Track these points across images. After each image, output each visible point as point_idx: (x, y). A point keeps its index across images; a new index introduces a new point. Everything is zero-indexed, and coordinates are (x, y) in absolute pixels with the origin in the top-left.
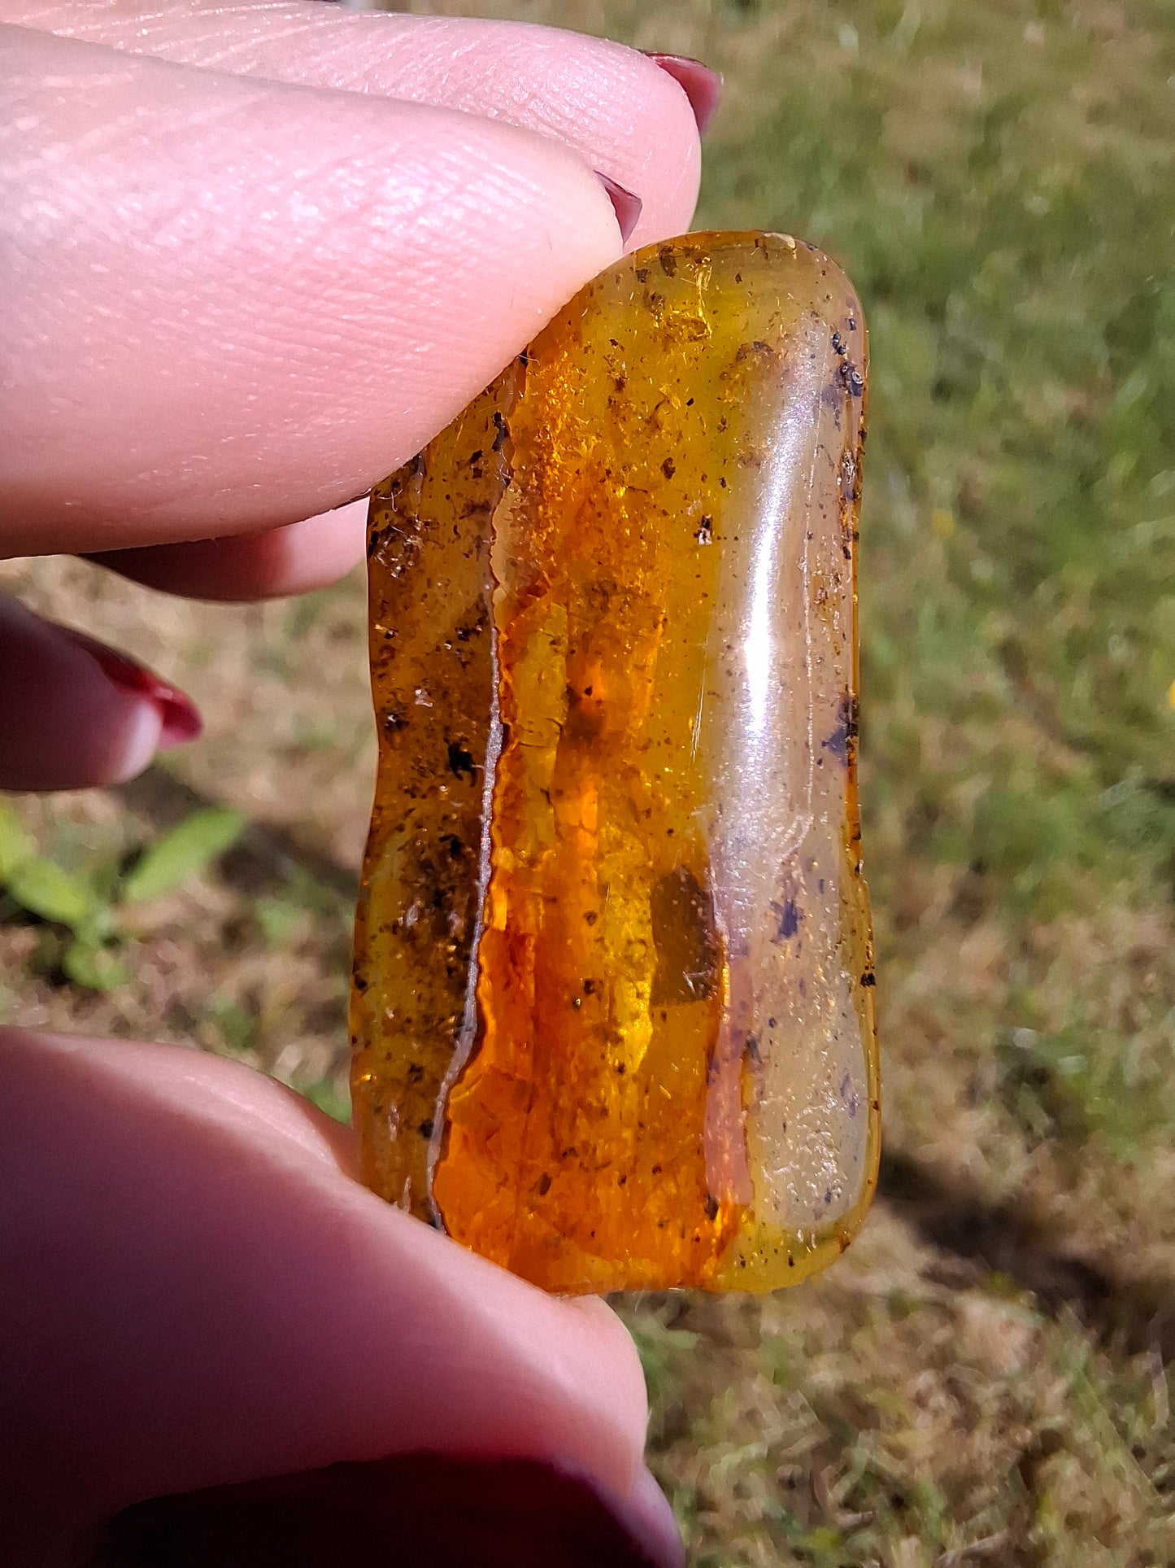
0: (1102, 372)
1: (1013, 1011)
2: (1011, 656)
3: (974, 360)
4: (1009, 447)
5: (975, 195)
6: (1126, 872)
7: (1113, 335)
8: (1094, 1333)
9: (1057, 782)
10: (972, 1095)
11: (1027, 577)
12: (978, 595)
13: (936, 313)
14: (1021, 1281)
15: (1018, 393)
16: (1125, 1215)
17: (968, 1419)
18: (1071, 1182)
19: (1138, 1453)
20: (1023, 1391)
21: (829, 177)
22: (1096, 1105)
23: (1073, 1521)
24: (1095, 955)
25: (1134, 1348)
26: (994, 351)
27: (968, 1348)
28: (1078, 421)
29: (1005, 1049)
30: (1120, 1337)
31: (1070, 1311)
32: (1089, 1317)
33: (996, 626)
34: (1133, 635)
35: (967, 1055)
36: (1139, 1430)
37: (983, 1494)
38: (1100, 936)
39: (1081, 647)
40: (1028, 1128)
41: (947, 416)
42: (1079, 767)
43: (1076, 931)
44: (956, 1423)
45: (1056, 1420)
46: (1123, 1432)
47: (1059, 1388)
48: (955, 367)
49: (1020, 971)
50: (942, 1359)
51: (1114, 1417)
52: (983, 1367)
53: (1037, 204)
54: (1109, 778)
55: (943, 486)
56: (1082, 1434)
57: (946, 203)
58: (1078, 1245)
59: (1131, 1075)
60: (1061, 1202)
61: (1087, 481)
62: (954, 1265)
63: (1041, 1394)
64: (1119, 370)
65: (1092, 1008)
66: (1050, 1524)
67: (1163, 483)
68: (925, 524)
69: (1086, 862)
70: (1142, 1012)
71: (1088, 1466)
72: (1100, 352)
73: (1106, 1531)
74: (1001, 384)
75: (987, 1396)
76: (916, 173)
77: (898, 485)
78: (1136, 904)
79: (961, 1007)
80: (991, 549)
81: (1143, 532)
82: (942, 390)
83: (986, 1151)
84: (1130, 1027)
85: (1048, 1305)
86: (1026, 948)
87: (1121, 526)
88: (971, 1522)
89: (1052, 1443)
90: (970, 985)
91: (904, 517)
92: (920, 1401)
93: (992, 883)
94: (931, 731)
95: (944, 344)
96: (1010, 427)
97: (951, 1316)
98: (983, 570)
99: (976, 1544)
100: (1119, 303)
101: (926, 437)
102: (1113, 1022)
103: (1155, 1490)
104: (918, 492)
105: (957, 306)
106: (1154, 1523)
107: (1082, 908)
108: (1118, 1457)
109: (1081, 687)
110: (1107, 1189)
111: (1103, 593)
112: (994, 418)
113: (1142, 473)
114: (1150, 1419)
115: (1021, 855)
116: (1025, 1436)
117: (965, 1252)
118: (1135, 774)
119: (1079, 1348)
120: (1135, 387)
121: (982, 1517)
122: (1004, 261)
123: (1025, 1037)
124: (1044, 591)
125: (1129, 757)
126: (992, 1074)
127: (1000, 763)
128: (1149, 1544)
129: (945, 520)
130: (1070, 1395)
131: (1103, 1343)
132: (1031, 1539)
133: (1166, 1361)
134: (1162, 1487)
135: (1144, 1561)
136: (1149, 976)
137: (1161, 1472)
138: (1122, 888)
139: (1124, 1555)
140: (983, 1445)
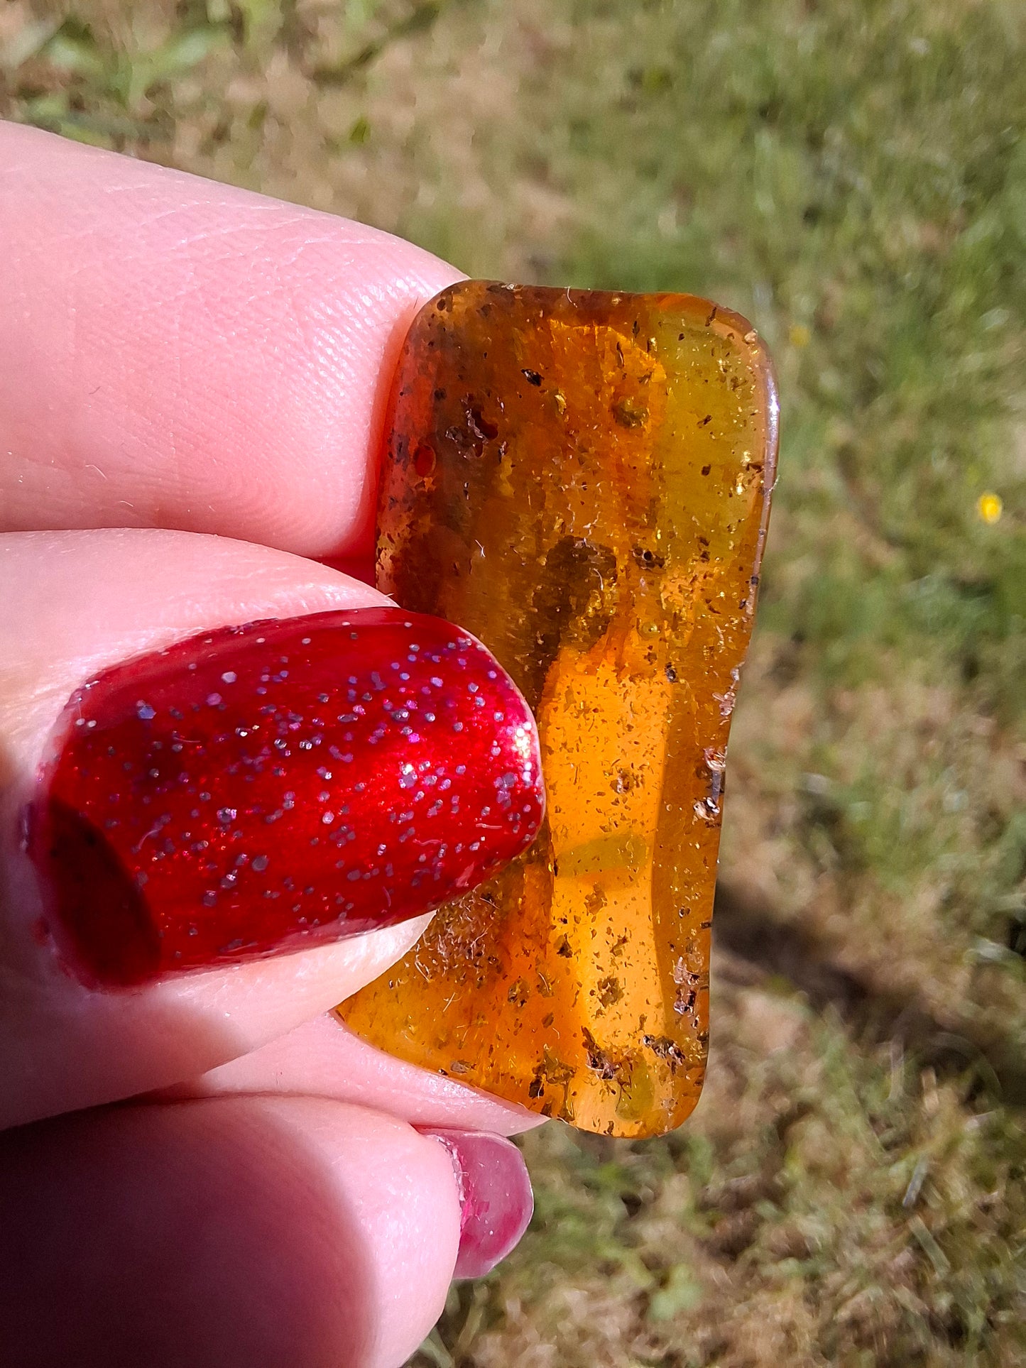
0: (956, 215)
1: (816, 761)
2: (847, 461)
3: (843, 189)
4: (867, 272)
5: (864, 33)
6: (922, 653)
7: (970, 179)
8: (850, 1027)
9: (872, 570)
10: (772, 829)
11: (869, 390)
12: (824, 403)
13: (815, 142)
14: (795, 982)
15: (880, 223)
16: (888, 936)
17: (739, 1088)
18: (847, 903)
19: (873, 1120)
20: (788, 1070)
22: (874, 844)
23: (814, 1169)
24: (888, 723)
25: (882, 1038)
26: (863, 183)
27: (745, 1034)
28: (929, 258)
29: (805, 795)
30: (871, 1031)
31: (834, 1010)
32: (847, 1016)
33: (838, 432)
34: (953, 452)
35: (770, 796)
36: (877, 1105)
37: (744, 1146)
38: (896, 707)
39: (907, 458)
40: (815, 859)
41: (815, 239)
42: (892, 560)
43: (874, 700)
44: (729, 1092)
45: (809, 1091)
46: (863, 1102)
47: (816, 1068)
48: (827, 193)
49: (825, 731)
50: (724, 1042)
51: (858, 1091)
52: (757, 1050)
53: (918, 46)
54: (917, 573)
55: (803, 303)
56: (829, 1104)
57: (837, 38)
58: (847, 958)
59: (908, 823)
60: (834, 922)
61: (929, 307)
62: (743, 968)
63: (800, 1071)
64: (970, 210)
65: (881, 766)
66: (794, 1170)
67: (996, 318)
68: (785, 336)
69: (889, 641)
70: (923, 773)
71: (831, 1127)
72: (957, 193)
73: (838, 1176)
74: (866, 213)
75: (757, 1073)
76: (812, 2)
77: (762, 295)
78: (928, 682)
79: (771, 755)
80: (841, 365)
81: (974, 361)
82: (812, 215)
83: (780, 877)
84: (910, 783)
85: (817, 1004)
86: (831, 711)
87: (957, 353)
88: (731, 1165)
89: (804, 1110)
90: (779, 737)
91: (766, 326)
93: (808, 653)
95: (820, 173)
96: (868, 254)
97: (734, 1007)
98: (830, 381)
99: (734, 1182)
100: (983, 145)
101: (794, 255)
102: (897, 778)
103: (882, 1147)
104: (780, 306)
105: (836, 136)
106: (877, 1173)
107: (883, 679)
108: (856, 1123)
109: (904, 493)
110: (876, 915)
111: (932, 411)
112: (857, 243)
113: (979, 308)
114: (886, 1094)
115: (832, 631)
116: (783, 1103)
117: (751, 957)
118: (941, 571)
119: (835, 1037)
120: (984, 228)
121: (740, 1163)
122: (881, 96)
123: (820, 783)
124: (881, 404)
125: (936, 555)
126: (790, 812)
127: (826, 552)
128: (873, 1189)
129: (802, 332)
130: (825, 1078)
131: (857, 1037)
132: (778, 1180)
133: (906, 1048)
134: (888, 1147)
135: (866, 1200)
136: (931, 743)
137: (889, 1135)
138: (918, 666)
139: (850, 1195)
140: (750, 1110)
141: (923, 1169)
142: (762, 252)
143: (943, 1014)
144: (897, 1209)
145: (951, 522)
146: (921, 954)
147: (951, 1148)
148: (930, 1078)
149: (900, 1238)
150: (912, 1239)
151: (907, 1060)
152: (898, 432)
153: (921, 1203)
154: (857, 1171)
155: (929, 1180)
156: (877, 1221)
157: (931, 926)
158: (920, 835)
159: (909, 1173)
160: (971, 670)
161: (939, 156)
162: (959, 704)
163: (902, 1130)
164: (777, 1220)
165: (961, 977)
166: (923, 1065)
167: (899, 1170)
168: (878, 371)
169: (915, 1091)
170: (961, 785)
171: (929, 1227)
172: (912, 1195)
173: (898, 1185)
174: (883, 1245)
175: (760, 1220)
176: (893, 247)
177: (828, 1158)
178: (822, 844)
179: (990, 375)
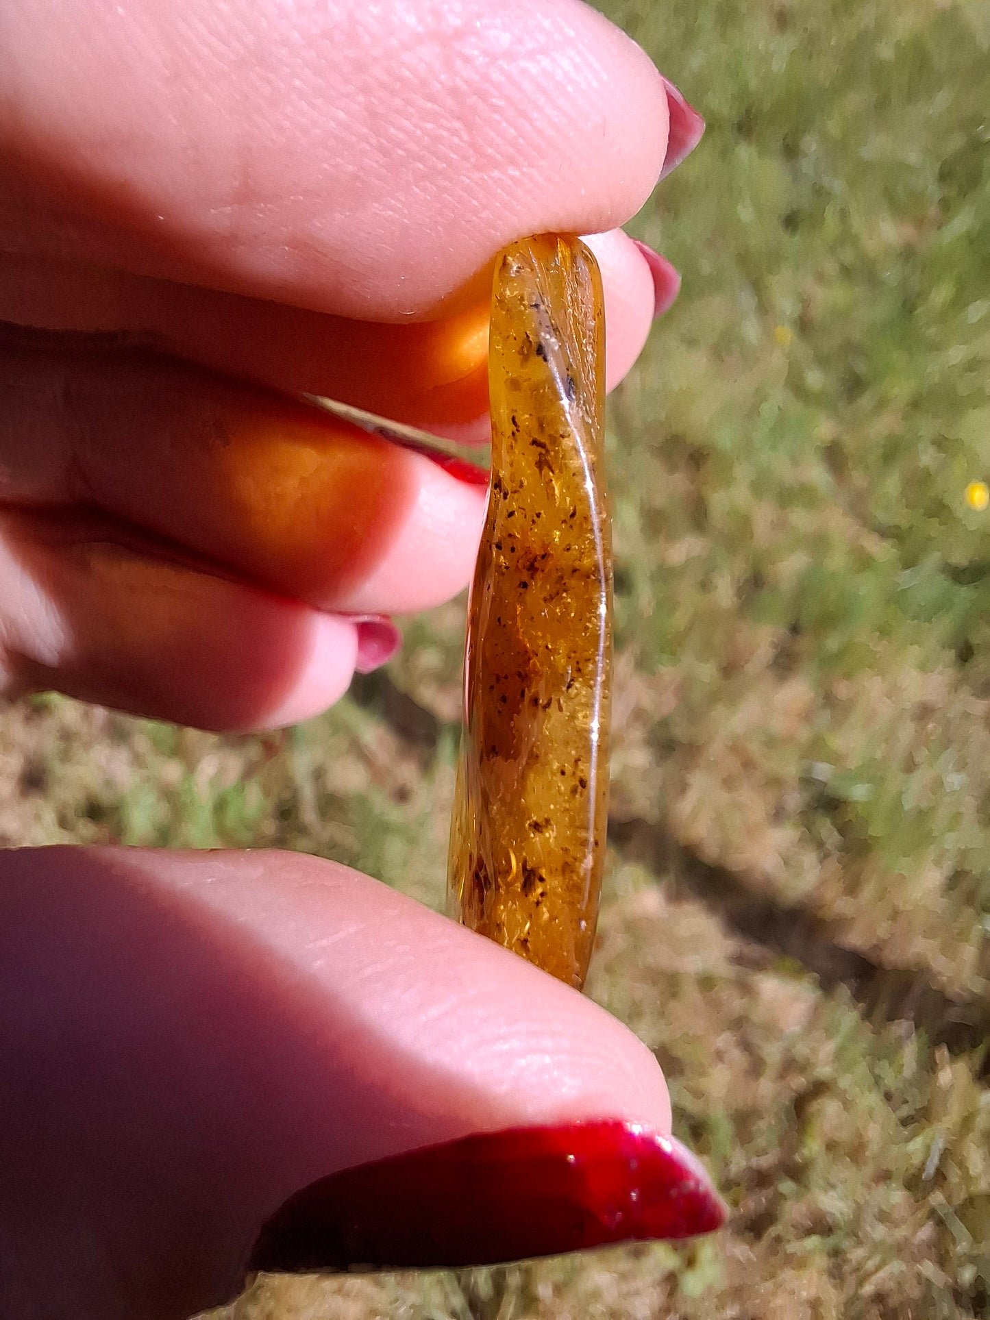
0: (933, 211)
1: (816, 748)
2: (834, 456)
3: (820, 193)
4: (846, 272)
5: (834, 42)
6: (917, 640)
7: (944, 176)
8: (861, 1006)
9: (864, 562)
10: (778, 815)
11: (854, 386)
12: (809, 398)
13: (791, 151)
14: (806, 965)
15: (857, 223)
16: (895, 915)
17: (756, 1068)
18: (852, 888)
19: (888, 1097)
20: (801, 1050)
21: (706, 20)
22: (877, 827)
23: (831, 1146)
24: (885, 710)
25: (892, 1017)
26: (838, 186)
27: (759, 1014)
28: (908, 254)
29: (807, 781)
30: (882, 1008)
31: (844, 991)
32: (857, 996)
33: (824, 429)
34: (941, 443)
35: (775, 782)
36: (890, 1080)
37: (762, 1125)
38: (892, 693)
39: (892, 451)
40: (820, 845)
41: (793, 242)
42: (882, 550)
43: (872, 688)
44: (746, 1072)
45: (824, 1071)
46: (877, 1080)
47: (829, 1047)
48: (804, 198)
49: (825, 717)
50: (738, 1024)
51: (871, 1070)
52: (771, 1029)
53: (886, 53)
54: (909, 562)
55: (786, 306)
56: (844, 1082)
57: (810, 47)
58: (855, 939)
59: (909, 804)
60: (841, 905)
61: (908, 307)
62: (755, 950)
63: (814, 1051)
64: (946, 206)
65: (881, 751)
66: (813, 1147)
67: (976, 311)
68: (768, 337)
69: (884, 631)
70: (922, 755)
71: (847, 1105)
72: (933, 191)
73: (855, 1152)
74: (844, 214)
75: (772, 1053)
76: (783, 20)
77: (747, 300)
78: (923, 668)
79: (771, 742)
80: (823, 362)
81: (956, 354)
82: (791, 222)
83: (786, 862)
84: (910, 766)
85: (827, 985)
86: (829, 700)
87: (936, 347)
88: (752, 1144)
89: (819, 1088)
90: (779, 725)
91: (751, 331)
92: (719, 1056)
93: (804, 644)
94: (763, 515)
95: (796, 176)
96: (848, 256)
97: (746, 989)
98: (815, 379)
99: (755, 1161)
100: (956, 143)
101: (775, 258)
102: (898, 762)
103: (899, 1123)
104: (764, 308)
105: (811, 144)
106: (895, 1150)
107: (879, 667)
108: (872, 1099)
109: (892, 484)
110: (882, 895)
111: (916, 404)
112: (835, 246)
113: (959, 303)
114: (900, 1070)
115: (829, 621)
116: (799, 1082)
117: (762, 940)
118: (932, 560)
119: (847, 1016)
120: (962, 222)
121: (761, 1142)
122: (855, 101)
123: (823, 771)
124: (865, 401)
125: (927, 544)
126: (795, 800)
127: (818, 543)
128: (891, 1165)
129: (786, 334)
130: (839, 1056)
131: (867, 1016)
132: (798, 1158)
133: (917, 1027)
134: (905, 1122)
135: (884, 1177)
136: (930, 726)
137: (905, 1111)
138: (915, 653)
139: (869, 1170)
140: (766, 1088)
141: (940, 1144)
142: (743, 259)
143: (953, 991)
144: (916, 1184)
145: (940, 510)
146: (929, 933)
147: (967, 1122)
148: (942, 1053)
149: (920, 1214)
150: (932, 1213)
151: (919, 1037)
152: (883, 426)
153: (940, 1177)
154: (873, 1148)
155: (946, 1154)
156: (897, 1196)
157: (939, 904)
158: (922, 815)
159: (928, 1149)
160: (965, 654)
161: (913, 156)
162: (955, 687)
163: (918, 1106)
164: (798, 1196)
165: (969, 952)
166: (935, 1043)
167: (916, 1145)
168: (861, 368)
169: (929, 1067)
170: (961, 766)
171: (949, 1202)
172: (930, 1170)
173: (916, 1161)
174: (904, 1221)
175: (781, 1197)
176: (871, 246)
177: (844, 1136)
178: (826, 828)
179: (973, 365)
